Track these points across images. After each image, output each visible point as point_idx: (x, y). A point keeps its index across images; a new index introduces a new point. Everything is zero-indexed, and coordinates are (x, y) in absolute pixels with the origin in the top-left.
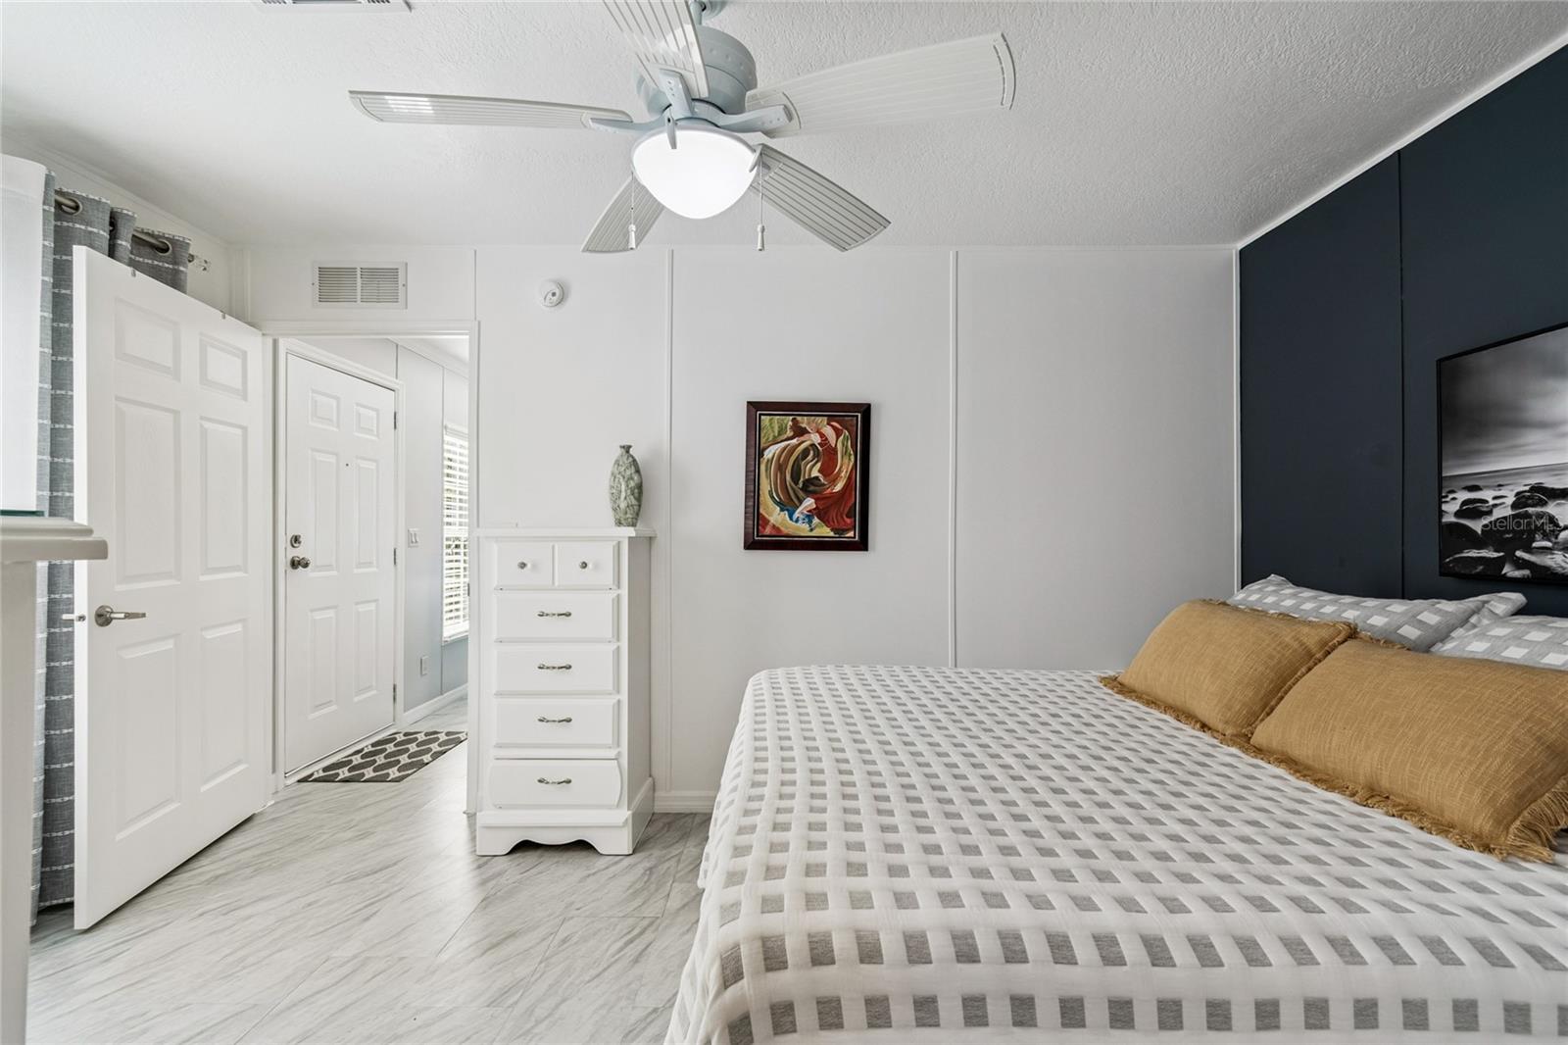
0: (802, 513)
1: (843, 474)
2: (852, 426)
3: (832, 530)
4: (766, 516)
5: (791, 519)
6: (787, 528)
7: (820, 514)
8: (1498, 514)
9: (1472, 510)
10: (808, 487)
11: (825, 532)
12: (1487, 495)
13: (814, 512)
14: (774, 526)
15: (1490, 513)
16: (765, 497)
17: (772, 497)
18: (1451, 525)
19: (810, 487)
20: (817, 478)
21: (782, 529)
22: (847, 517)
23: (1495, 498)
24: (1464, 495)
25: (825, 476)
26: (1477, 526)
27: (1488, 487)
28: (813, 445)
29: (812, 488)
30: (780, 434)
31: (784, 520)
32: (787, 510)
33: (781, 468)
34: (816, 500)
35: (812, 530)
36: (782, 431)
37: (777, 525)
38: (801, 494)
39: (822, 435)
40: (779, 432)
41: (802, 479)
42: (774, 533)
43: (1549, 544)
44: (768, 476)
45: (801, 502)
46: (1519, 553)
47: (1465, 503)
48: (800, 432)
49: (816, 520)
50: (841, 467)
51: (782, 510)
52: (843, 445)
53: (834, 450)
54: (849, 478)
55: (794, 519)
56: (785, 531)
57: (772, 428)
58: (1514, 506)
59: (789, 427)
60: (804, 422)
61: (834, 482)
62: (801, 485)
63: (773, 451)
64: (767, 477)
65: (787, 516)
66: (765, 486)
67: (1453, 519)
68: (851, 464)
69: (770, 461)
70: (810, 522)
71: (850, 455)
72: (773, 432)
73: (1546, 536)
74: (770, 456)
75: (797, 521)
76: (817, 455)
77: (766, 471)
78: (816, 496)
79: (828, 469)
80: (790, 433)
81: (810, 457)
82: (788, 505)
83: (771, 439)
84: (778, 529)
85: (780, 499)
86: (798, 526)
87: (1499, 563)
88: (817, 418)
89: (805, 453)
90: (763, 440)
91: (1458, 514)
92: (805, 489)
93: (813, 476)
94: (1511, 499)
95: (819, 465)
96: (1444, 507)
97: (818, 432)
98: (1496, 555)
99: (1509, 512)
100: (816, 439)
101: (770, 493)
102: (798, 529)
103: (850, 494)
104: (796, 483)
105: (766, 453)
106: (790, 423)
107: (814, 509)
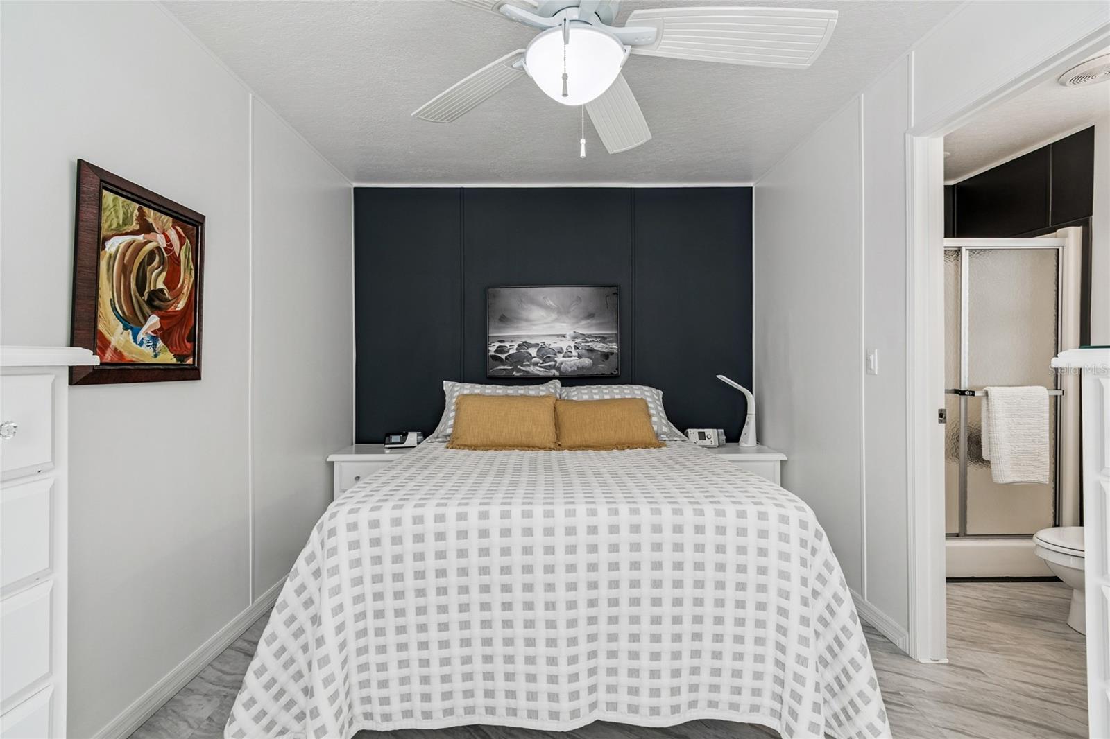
0: (147, 333)
1: (185, 290)
2: (193, 236)
3: (175, 356)
4: (107, 335)
5: (135, 341)
6: (130, 352)
7: (163, 334)
8: (511, 352)
9: (501, 350)
10: (154, 301)
11: (168, 358)
12: (507, 344)
13: (159, 333)
14: (116, 349)
15: (508, 352)
16: (105, 308)
17: (114, 309)
18: (492, 356)
19: (155, 301)
20: (161, 291)
21: (125, 354)
22: (188, 341)
23: (510, 346)
24: (498, 344)
25: (170, 289)
26: (503, 356)
27: (508, 341)
28: (158, 248)
29: (157, 303)
30: (125, 224)
31: (127, 341)
32: (132, 328)
33: (125, 270)
34: (162, 318)
35: (156, 356)
36: (127, 220)
37: (120, 349)
38: (146, 309)
39: (168, 239)
40: (124, 220)
41: (147, 290)
42: (116, 360)
43: (528, 363)
44: (110, 279)
45: (146, 319)
46: (519, 367)
47: (498, 347)
48: (146, 228)
49: (160, 344)
50: (183, 282)
51: (126, 328)
52: (186, 256)
53: (178, 259)
54: (190, 296)
55: (139, 341)
56: (129, 356)
57: (116, 211)
58: (517, 349)
59: (135, 218)
60: (151, 216)
61: (177, 297)
62: (146, 297)
63: (117, 245)
64: (108, 279)
65: (131, 337)
66: (106, 292)
67: (494, 354)
68: (192, 279)
69: (112, 258)
70: (155, 346)
71: (191, 269)
72: (118, 217)
73: (528, 361)
74: (113, 250)
75: (141, 344)
76: (162, 262)
77: (108, 270)
78: (162, 313)
79: (172, 281)
80: (135, 226)
81: (156, 263)
82: (132, 322)
83: (114, 226)
84: (120, 355)
85: (124, 313)
86: (143, 352)
87: (512, 370)
88: (164, 216)
89: (151, 255)
90: (105, 226)
91: (496, 351)
92: (150, 302)
93: (158, 288)
94: (516, 347)
95: (164, 274)
96: (490, 349)
97: (164, 233)
98: (510, 368)
99: (515, 351)
100: (163, 243)
101: (112, 301)
102: (142, 354)
103: (191, 314)
104: (142, 294)
105: (108, 244)
106: (136, 212)
107: (158, 329)
